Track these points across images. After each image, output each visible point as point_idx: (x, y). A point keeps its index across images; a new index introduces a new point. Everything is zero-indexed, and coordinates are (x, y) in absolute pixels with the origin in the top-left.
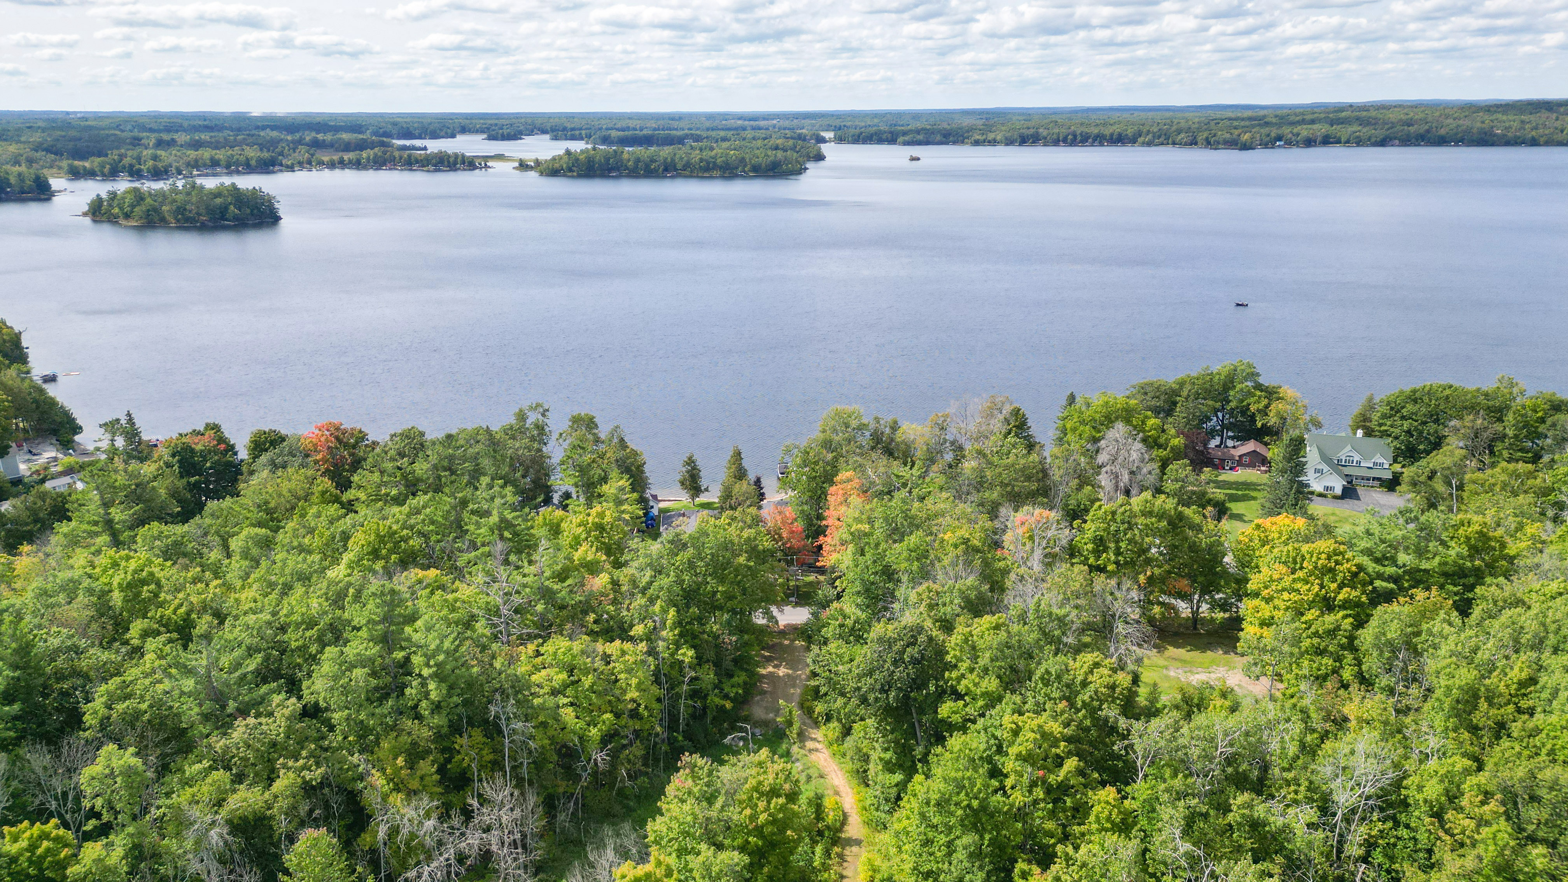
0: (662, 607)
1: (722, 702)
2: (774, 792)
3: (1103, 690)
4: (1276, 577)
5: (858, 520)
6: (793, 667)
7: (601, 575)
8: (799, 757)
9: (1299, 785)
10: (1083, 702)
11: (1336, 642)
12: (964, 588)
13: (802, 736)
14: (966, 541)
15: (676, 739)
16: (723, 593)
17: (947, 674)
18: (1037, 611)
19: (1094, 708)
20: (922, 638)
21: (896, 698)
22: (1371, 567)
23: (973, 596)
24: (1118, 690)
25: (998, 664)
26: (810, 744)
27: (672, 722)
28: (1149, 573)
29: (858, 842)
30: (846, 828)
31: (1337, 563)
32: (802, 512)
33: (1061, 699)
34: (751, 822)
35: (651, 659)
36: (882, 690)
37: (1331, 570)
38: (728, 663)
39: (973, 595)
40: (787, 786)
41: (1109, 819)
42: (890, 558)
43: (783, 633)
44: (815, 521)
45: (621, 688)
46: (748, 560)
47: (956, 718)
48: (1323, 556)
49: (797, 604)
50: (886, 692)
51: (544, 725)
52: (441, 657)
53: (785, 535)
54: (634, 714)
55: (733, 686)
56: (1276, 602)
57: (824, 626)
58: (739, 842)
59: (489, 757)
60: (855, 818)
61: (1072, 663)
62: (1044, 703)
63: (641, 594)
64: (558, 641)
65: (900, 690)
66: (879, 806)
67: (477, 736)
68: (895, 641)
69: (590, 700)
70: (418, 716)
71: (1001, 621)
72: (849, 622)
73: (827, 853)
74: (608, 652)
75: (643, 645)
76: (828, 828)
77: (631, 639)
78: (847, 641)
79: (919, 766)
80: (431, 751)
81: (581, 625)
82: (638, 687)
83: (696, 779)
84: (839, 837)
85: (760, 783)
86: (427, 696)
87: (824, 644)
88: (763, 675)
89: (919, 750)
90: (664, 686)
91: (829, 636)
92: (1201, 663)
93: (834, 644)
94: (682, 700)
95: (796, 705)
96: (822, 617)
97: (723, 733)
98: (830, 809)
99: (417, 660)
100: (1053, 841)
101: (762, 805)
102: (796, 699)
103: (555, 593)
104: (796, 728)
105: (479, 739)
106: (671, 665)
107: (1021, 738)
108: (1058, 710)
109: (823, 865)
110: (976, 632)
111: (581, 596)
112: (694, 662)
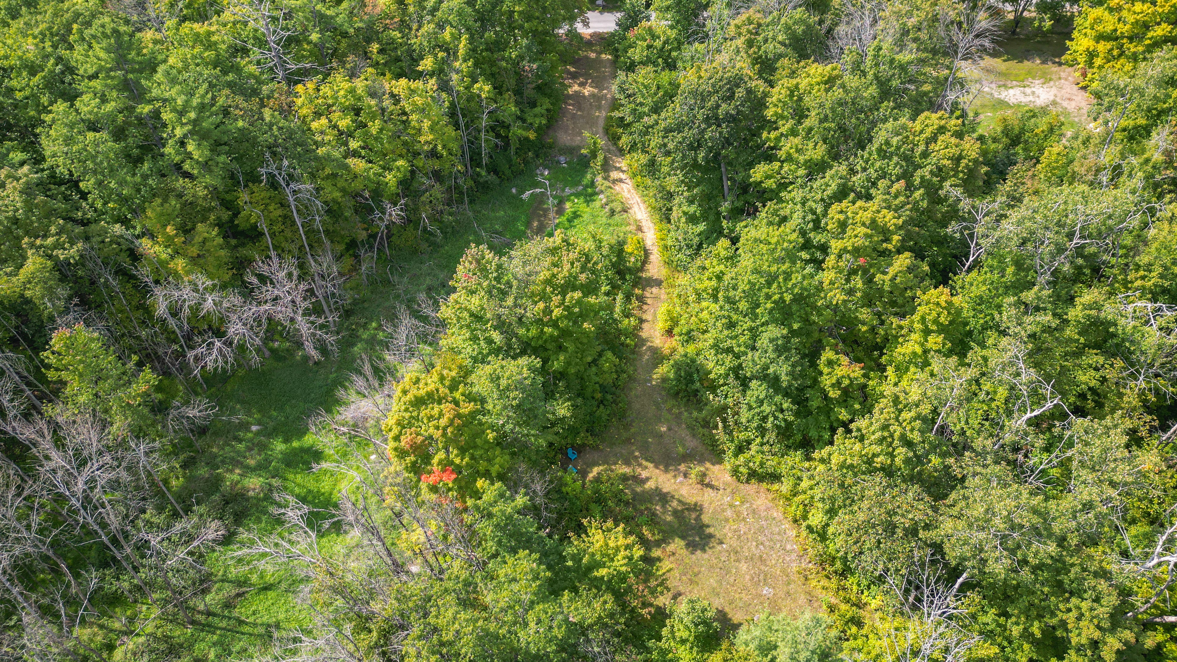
0: (452, 34)
1: (524, 133)
3: (946, 162)
6: (600, 87)
8: (603, 188)
9: (1150, 271)
10: (922, 177)
12: (790, 22)
13: (607, 167)
15: (479, 175)
16: (520, 13)
17: (765, 135)
18: (876, 57)
19: (934, 186)
20: (740, 93)
21: (705, 158)
23: (800, 32)
24: (963, 163)
25: (826, 125)
26: (614, 175)
27: (475, 159)
29: (658, 283)
30: (648, 266)
33: (899, 177)
34: (545, 316)
35: (444, 95)
36: (691, 147)
38: (529, 91)
39: (800, 29)
41: (936, 321)
43: (589, 44)
45: (414, 128)
47: (771, 184)
50: (695, 149)
51: (334, 176)
54: (434, 154)
55: (535, 116)
57: (630, 46)
58: (534, 332)
59: (277, 212)
60: (656, 257)
61: (910, 124)
62: (878, 179)
63: (429, 18)
64: (339, 78)
65: (711, 149)
66: (680, 249)
67: (261, 191)
68: (710, 94)
69: (382, 144)
70: (187, 175)
71: (835, 73)
72: (658, 43)
73: (628, 298)
74: (396, 91)
75: (433, 81)
76: (630, 270)
77: (419, 75)
78: (655, 64)
79: (724, 223)
80: (210, 209)
81: (366, 55)
82: (432, 129)
83: (484, 271)
84: (640, 278)
85: (554, 276)
86: (189, 156)
87: (631, 67)
88: (569, 97)
89: (725, 207)
90: (462, 123)
91: (637, 58)
92: (1016, 75)
93: (643, 71)
94: (482, 135)
95: (601, 130)
96: (630, 35)
97: (528, 162)
98: (631, 254)
99: (167, 116)
100: (864, 328)
101: (556, 299)
102: (601, 123)
103: (332, 17)
104: (600, 158)
105: (263, 194)
106: (468, 100)
107: (849, 232)
108: (893, 190)
109: (623, 312)
110: (804, 84)
111: (361, 20)
112: (492, 95)
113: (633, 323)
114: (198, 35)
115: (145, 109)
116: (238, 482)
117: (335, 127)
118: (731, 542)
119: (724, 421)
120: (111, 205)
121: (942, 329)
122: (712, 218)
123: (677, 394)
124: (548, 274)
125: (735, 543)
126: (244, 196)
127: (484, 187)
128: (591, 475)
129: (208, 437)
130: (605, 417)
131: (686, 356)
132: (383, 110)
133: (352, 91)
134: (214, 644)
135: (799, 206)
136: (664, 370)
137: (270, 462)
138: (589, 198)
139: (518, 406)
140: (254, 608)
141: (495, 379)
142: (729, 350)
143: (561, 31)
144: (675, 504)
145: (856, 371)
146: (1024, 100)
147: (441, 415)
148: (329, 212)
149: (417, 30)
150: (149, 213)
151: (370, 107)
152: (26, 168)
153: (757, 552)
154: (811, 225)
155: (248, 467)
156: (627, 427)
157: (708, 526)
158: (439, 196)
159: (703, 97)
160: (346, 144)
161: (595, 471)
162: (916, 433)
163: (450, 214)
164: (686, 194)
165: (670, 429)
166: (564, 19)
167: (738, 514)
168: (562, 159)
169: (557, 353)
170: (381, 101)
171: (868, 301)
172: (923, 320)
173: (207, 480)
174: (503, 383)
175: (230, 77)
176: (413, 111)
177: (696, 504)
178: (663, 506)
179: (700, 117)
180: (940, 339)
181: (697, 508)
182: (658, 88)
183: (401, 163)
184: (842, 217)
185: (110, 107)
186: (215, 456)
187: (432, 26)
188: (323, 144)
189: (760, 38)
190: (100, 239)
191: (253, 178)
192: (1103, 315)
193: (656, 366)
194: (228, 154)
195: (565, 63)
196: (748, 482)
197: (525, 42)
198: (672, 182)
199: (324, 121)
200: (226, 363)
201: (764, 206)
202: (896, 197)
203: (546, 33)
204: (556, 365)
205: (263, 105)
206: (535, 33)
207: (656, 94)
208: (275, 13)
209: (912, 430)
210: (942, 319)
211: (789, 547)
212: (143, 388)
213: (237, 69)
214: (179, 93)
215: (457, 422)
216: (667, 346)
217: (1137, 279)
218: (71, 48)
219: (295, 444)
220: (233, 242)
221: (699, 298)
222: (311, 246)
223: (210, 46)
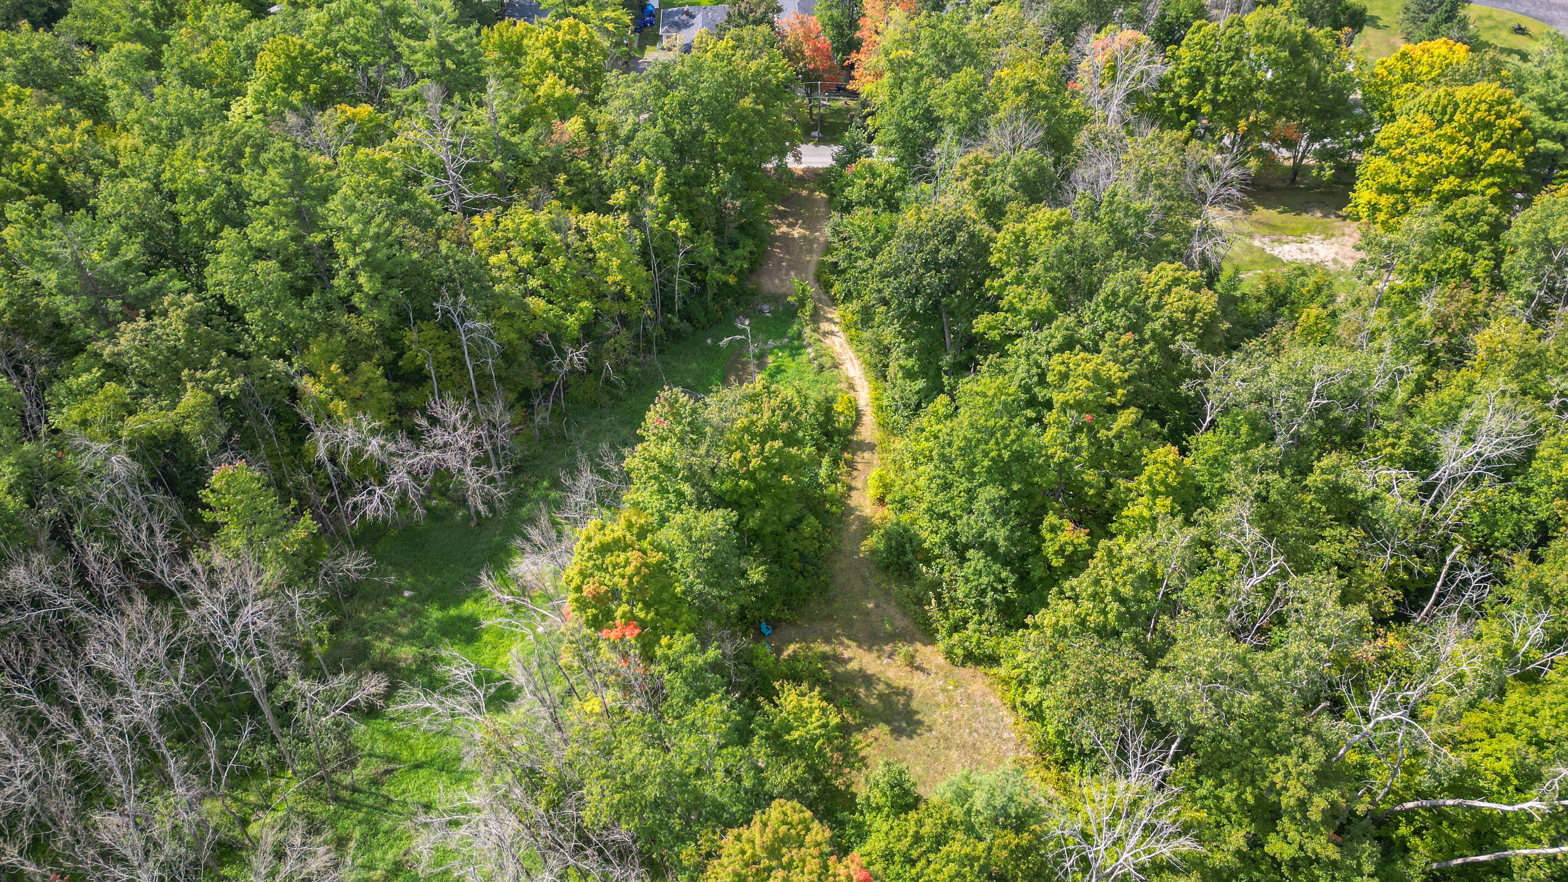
0: (648, 166)
1: (724, 278)
2: (770, 433)
3: (1180, 315)
4: (1415, 131)
5: (899, 44)
6: (812, 229)
7: (573, 120)
8: (812, 341)
9: (1400, 438)
10: (1153, 331)
11: (1474, 229)
12: (1021, 163)
13: (816, 317)
14: (1030, 85)
15: (670, 322)
16: (724, 145)
17: (988, 283)
18: (1111, 203)
19: (1165, 339)
20: (962, 236)
21: (924, 306)
22: (1541, 121)
23: (1031, 174)
24: (1198, 316)
25: (1052, 274)
26: (825, 326)
27: (667, 303)
28: (1251, 118)
29: (871, 447)
30: (860, 429)
31: (1499, 116)
32: (831, 18)
33: (1127, 330)
34: (741, 466)
35: (636, 232)
36: (908, 294)
37: (1489, 126)
38: (731, 231)
39: (1031, 172)
40: (784, 426)
41: (1163, 482)
42: (933, 98)
43: (800, 180)
44: (847, 31)
45: (601, 267)
46: (756, 102)
47: (994, 335)
48: (1484, 107)
49: (821, 141)
50: (914, 296)
51: (511, 316)
52: (368, 245)
53: (808, 53)
54: (621, 296)
55: (737, 258)
56: (1407, 164)
57: (848, 185)
58: (727, 485)
59: (446, 353)
60: (869, 419)
61: (1145, 275)
62: (1105, 331)
63: (622, 147)
64: (521, 210)
65: (930, 296)
66: (897, 410)
67: (430, 330)
68: (929, 238)
69: (565, 283)
70: (352, 309)
71: (1064, 218)
72: (879, 182)
73: (835, 462)
74: (583, 226)
75: (625, 216)
76: (838, 432)
77: (609, 210)
78: (875, 205)
79: (945, 379)
80: (375, 348)
81: (551, 186)
82: (621, 269)
83: (677, 416)
84: (850, 441)
85: (753, 423)
86: (359, 288)
87: (847, 208)
88: (776, 238)
89: (947, 360)
90: (654, 261)
91: (854, 198)
92: (1293, 229)
93: (859, 212)
94: (677, 277)
95: (811, 277)
96: (847, 172)
97: (727, 310)
98: (840, 414)
99: (340, 246)
100: (1092, 492)
101: (754, 448)
102: (812, 268)
103: (517, 145)
104: (809, 307)
105: (432, 333)
106: (662, 238)
107: (1070, 385)
108: (1120, 343)
109: (829, 476)
110: (1030, 229)
111: (548, 149)
112: (689, 234)
113: (840, 490)
114: (373, 162)
115: (318, 238)
116: (388, 651)
117: (514, 262)
118: (941, 728)
119: (939, 597)
120: (273, 339)
121: (1170, 491)
122: (932, 373)
123: (887, 568)
124: (746, 421)
125: (945, 729)
126: (411, 336)
127: (675, 336)
128: (786, 653)
129: (356, 601)
130: (804, 590)
131: (898, 524)
132: (568, 246)
133: (535, 224)
134: (360, 822)
135: (1022, 360)
136: (872, 542)
137: (425, 631)
138: (795, 351)
139: (710, 560)
140: (404, 786)
141: (686, 530)
142: (944, 516)
143: (769, 166)
144: (881, 687)
145: (1081, 537)
146: (1300, 257)
147: (627, 563)
148: (504, 355)
149: (609, 161)
150: (315, 349)
151: (554, 242)
152: (190, 297)
153: (970, 740)
154: (1036, 379)
155: (400, 635)
156: (829, 602)
157: (917, 713)
158: (625, 343)
159: (923, 240)
160: (524, 281)
161: (792, 648)
162: (1128, 587)
163: (637, 364)
164: (903, 346)
165: (877, 606)
166: (773, 154)
167: (951, 699)
168: (766, 307)
169: (752, 511)
170: (566, 237)
171: (1095, 463)
172: (1150, 480)
173: (354, 647)
174: (696, 534)
175: (406, 206)
176: (600, 249)
177: (905, 689)
178: (867, 689)
179: (918, 261)
180: (1168, 502)
181: (907, 693)
182: (878, 231)
183: (584, 304)
184: (1063, 368)
185: (282, 234)
186: (364, 622)
187: (626, 157)
188: (500, 280)
189: (988, 179)
190: (261, 374)
191: (423, 315)
192: (1341, 480)
193: (864, 538)
194: (400, 287)
195: (773, 201)
196: (963, 664)
197: (727, 177)
198: (889, 334)
199: (503, 255)
200: (387, 511)
201: (986, 359)
202: (1124, 349)
203: (753, 168)
204: (753, 521)
205: (439, 237)
206: (740, 167)
207: (873, 238)
208: (457, 140)
209: (1124, 584)
210: (1170, 480)
211: (1006, 735)
212: (303, 534)
213: (412, 198)
214: (357, 222)
215: (644, 570)
216: (878, 516)
217: (1385, 447)
218: (240, 171)
219: (453, 612)
220: (395, 385)
221: (916, 464)
222: (480, 393)
223: (385, 173)
